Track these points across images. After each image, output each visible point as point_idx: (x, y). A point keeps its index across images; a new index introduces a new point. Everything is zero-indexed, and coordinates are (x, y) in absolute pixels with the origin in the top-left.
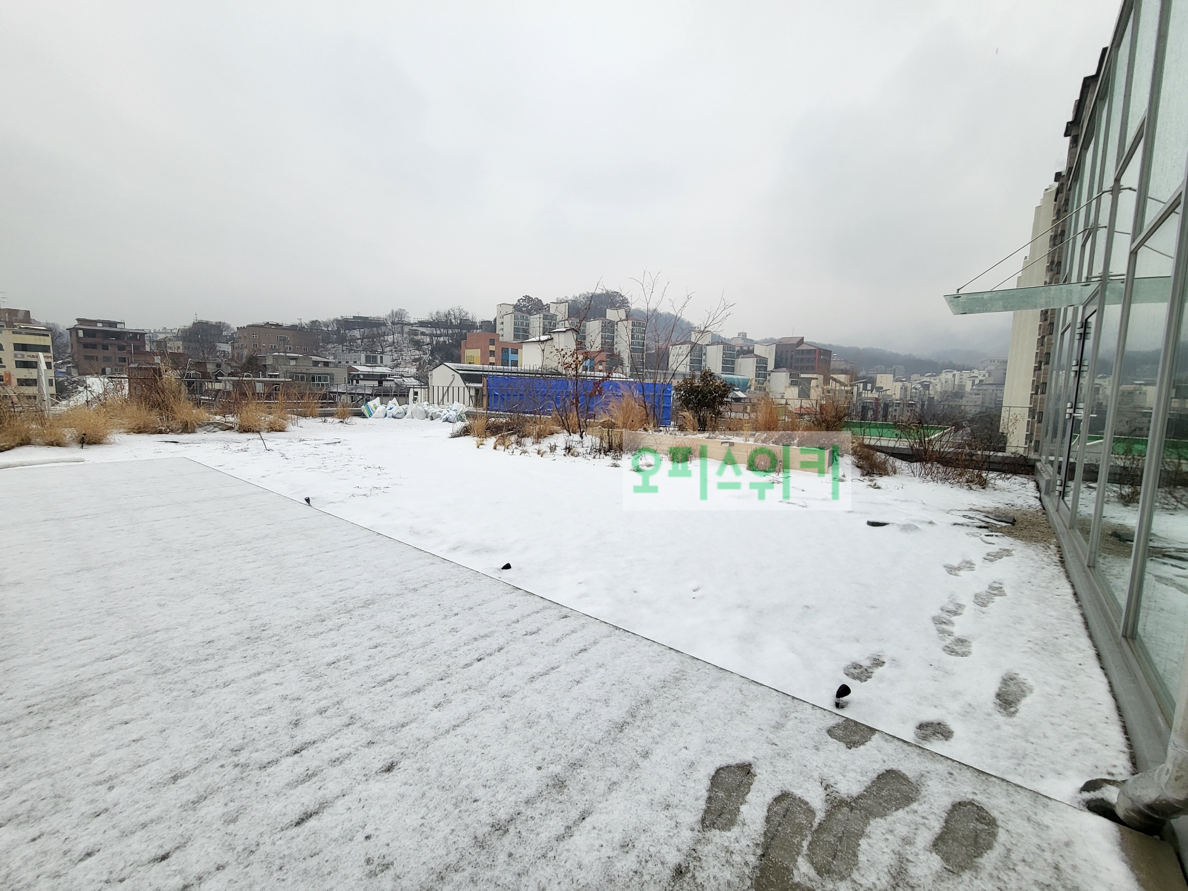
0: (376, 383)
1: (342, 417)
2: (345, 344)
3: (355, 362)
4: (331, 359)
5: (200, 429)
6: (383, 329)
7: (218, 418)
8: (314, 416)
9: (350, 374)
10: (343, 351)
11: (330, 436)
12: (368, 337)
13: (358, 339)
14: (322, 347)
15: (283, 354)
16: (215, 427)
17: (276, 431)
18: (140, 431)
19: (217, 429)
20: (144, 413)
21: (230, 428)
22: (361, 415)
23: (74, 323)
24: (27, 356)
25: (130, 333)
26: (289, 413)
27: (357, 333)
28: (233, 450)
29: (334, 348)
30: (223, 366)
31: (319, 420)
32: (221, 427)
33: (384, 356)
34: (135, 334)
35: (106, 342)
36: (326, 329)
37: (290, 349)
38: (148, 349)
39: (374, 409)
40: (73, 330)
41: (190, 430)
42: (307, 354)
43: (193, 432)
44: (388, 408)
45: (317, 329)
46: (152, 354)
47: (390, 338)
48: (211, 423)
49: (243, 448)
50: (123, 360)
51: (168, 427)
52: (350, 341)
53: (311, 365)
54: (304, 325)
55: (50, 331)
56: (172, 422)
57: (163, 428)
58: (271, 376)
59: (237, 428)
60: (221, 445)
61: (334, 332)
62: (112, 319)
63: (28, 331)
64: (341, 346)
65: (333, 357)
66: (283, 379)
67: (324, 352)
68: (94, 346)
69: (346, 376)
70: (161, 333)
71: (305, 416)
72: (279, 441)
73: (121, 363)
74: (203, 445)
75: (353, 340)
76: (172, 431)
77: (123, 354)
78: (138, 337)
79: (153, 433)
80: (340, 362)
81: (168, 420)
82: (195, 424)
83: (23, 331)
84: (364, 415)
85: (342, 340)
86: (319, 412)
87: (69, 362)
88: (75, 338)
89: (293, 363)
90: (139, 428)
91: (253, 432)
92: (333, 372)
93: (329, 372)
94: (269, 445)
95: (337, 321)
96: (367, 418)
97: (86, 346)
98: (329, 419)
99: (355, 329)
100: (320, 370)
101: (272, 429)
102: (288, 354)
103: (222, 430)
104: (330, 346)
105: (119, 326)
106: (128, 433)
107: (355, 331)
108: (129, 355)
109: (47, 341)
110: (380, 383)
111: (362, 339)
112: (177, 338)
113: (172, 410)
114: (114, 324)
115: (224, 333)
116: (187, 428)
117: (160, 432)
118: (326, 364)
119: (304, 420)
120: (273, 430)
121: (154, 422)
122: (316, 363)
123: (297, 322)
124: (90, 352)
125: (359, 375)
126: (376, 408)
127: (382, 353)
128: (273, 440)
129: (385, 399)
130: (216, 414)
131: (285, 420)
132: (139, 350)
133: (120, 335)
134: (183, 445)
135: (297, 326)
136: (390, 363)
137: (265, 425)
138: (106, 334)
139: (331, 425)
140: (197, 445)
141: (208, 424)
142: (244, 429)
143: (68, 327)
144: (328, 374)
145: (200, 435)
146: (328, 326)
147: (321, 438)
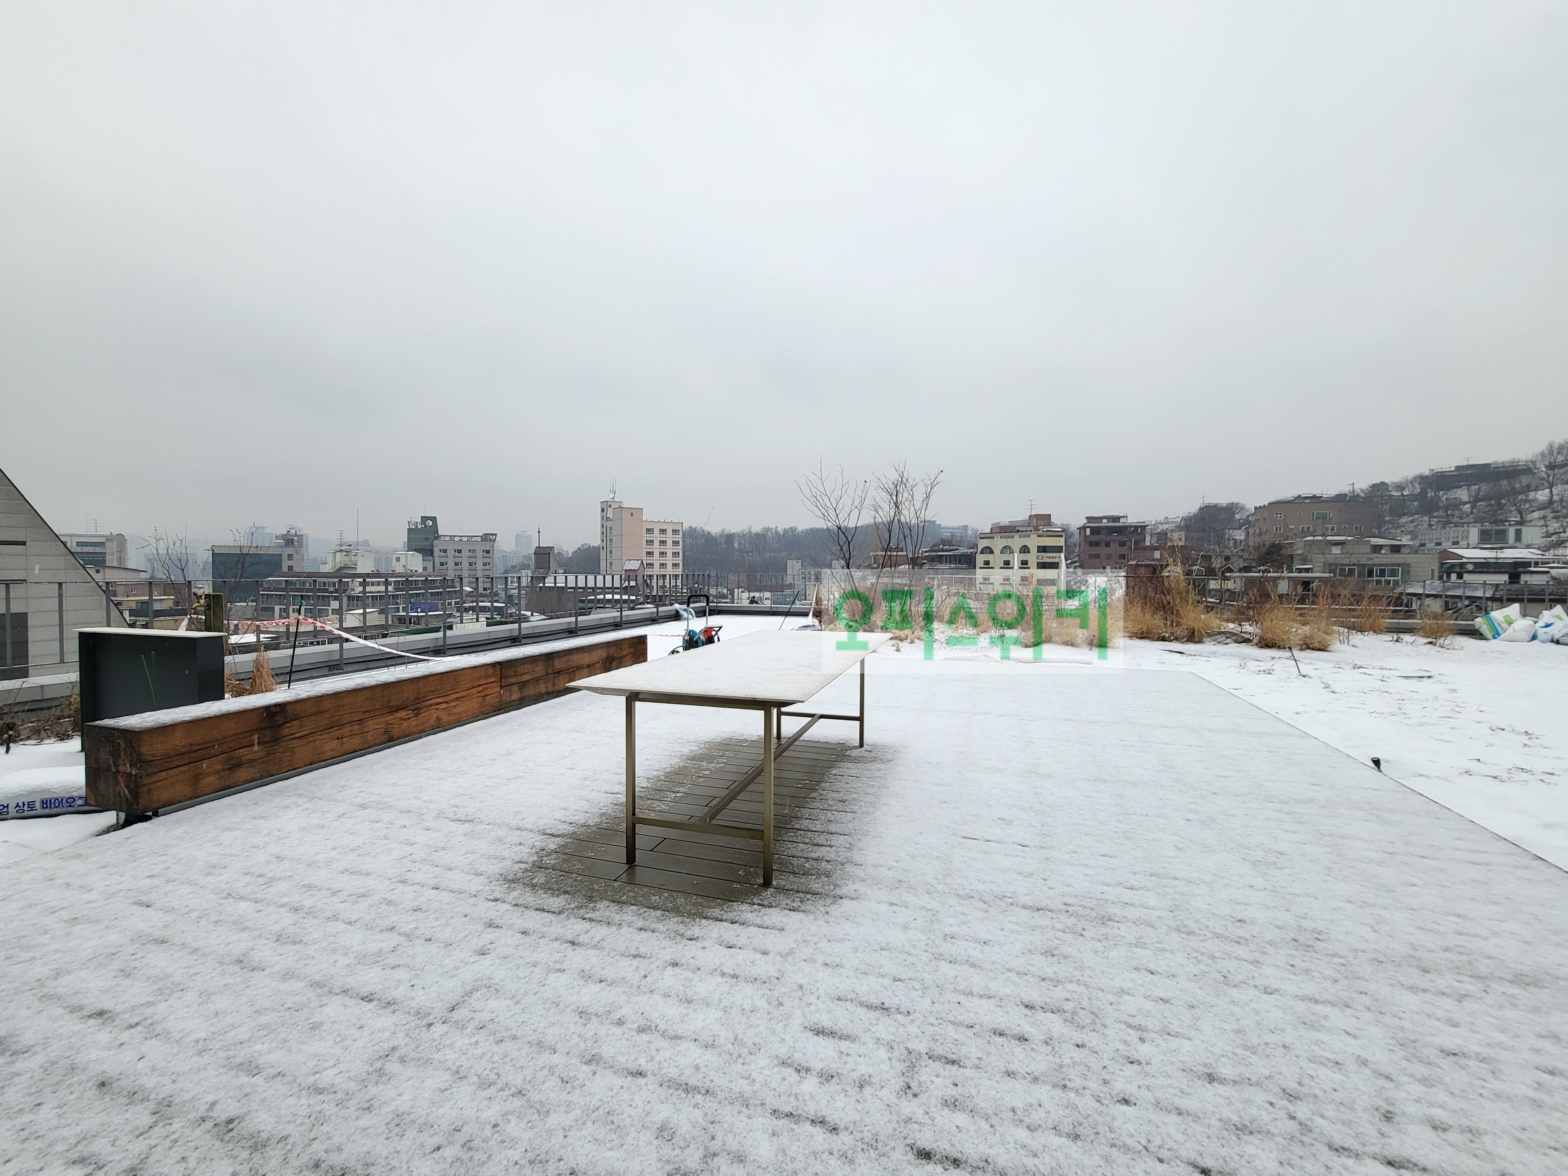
0: (1503, 578)
1: (1434, 635)
2: (1435, 514)
3: (1456, 543)
4: (1405, 540)
5: (1209, 639)
6: (1525, 480)
7: (1231, 626)
8: (1377, 630)
9: (1442, 564)
10: (1430, 525)
11: (1411, 666)
12: (1486, 498)
13: (1465, 503)
14: (1389, 522)
15: (1320, 538)
16: (1227, 638)
17: (1313, 649)
18: (1143, 635)
19: (1229, 640)
20: (1148, 616)
21: (1247, 641)
22: (1475, 633)
23: (1083, 522)
24: (1046, 557)
25: (1131, 527)
26: (1334, 624)
27: (1462, 494)
28: (1252, 669)
29: (1412, 522)
30: (1233, 559)
31: (1388, 637)
32: (1235, 638)
33: (1524, 530)
34: (1136, 527)
35: (1108, 539)
36: (1399, 494)
37: (1333, 529)
38: (1148, 543)
39: (1505, 626)
40: (1083, 529)
41: (1197, 639)
42: (1362, 535)
43: (1200, 641)
44: (1541, 623)
45: (1381, 496)
46: (1153, 548)
47: (1542, 496)
48: (1223, 632)
49: (1265, 668)
50: (1123, 557)
51: (1172, 634)
52: (1446, 508)
53: (1369, 550)
54: (1358, 491)
55: (1065, 532)
56: (1177, 629)
57: (1167, 635)
58: (1300, 571)
59: (1255, 641)
60: (1236, 662)
61: (1413, 497)
62: (1116, 514)
63: (1049, 533)
64: (1426, 518)
65: (1409, 537)
66: (1318, 575)
67: (1393, 531)
68: (1097, 544)
69: (1436, 568)
70: (1161, 524)
71: (1361, 630)
72: (1319, 665)
73: (1120, 561)
74: (1213, 659)
75: (1456, 505)
76: (1176, 639)
77: (1124, 550)
78: (1139, 530)
79: (1157, 640)
80: (1423, 545)
81: (1172, 625)
82: (1203, 632)
83: (1045, 534)
84: (1481, 634)
85: (1428, 507)
86: (1386, 625)
87: (1076, 562)
88: (1082, 537)
89: (1336, 550)
90: (1142, 633)
91: (1279, 647)
92: (1409, 561)
93: (1401, 561)
94: (1304, 669)
95: (1422, 479)
96: (1486, 639)
97: (1091, 544)
98: (1407, 638)
99: (1460, 487)
100: (1385, 558)
101: (1307, 646)
102: (1329, 538)
103: (1236, 642)
104: (1404, 520)
105: (1122, 520)
106: (1131, 637)
107: (1459, 491)
108: (1129, 552)
109: (1060, 542)
110: (1514, 578)
111: (1474, 503)
112: (1179, 528)
113: (1178, 614)
114: (1116, 519)
115: (1237, 516)
116: (1193, 637)
117: (1164, 639)
118: (1396, 549)
119: (1360, 636)
120: (1308, 648)
121: (1158, 627)
122: (1377, 549)
123: (1345, 489)
124: (1095, 550)
125: (1462, 565)
126: (1510, 623)
127: (1522, 522)
128: (1310, 660)
129: (1531, 607)
130: (1228, 620)
131: (1328, 634)
132: (1139, 545)
133: (1122, 530)
134: (1189, 657)
135: (1346, 495)
136: (1539, 540)
137: (1295, 639)
138: (1111, 530)
139: (1410, 647)
140: (1206, 659)
141: (1220, 633)
142: (1266, 644)
143: (1078, 526)
144: (1399, 565)
145: (1207, 647)
146: (1403, 489)
147: (1392, 667)
